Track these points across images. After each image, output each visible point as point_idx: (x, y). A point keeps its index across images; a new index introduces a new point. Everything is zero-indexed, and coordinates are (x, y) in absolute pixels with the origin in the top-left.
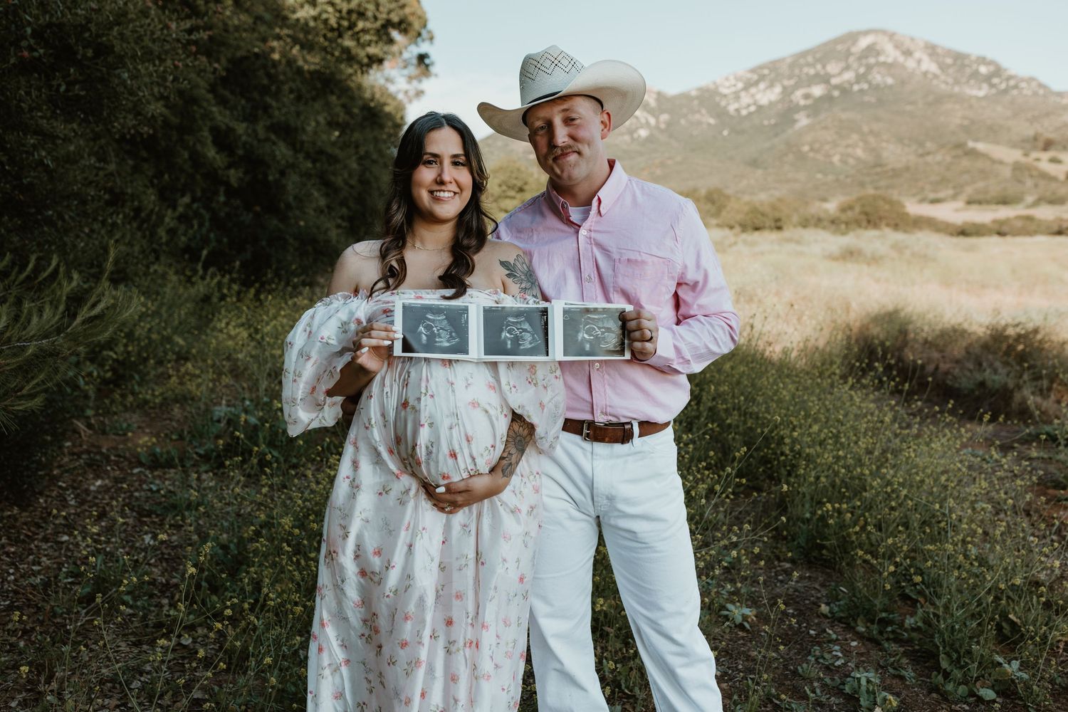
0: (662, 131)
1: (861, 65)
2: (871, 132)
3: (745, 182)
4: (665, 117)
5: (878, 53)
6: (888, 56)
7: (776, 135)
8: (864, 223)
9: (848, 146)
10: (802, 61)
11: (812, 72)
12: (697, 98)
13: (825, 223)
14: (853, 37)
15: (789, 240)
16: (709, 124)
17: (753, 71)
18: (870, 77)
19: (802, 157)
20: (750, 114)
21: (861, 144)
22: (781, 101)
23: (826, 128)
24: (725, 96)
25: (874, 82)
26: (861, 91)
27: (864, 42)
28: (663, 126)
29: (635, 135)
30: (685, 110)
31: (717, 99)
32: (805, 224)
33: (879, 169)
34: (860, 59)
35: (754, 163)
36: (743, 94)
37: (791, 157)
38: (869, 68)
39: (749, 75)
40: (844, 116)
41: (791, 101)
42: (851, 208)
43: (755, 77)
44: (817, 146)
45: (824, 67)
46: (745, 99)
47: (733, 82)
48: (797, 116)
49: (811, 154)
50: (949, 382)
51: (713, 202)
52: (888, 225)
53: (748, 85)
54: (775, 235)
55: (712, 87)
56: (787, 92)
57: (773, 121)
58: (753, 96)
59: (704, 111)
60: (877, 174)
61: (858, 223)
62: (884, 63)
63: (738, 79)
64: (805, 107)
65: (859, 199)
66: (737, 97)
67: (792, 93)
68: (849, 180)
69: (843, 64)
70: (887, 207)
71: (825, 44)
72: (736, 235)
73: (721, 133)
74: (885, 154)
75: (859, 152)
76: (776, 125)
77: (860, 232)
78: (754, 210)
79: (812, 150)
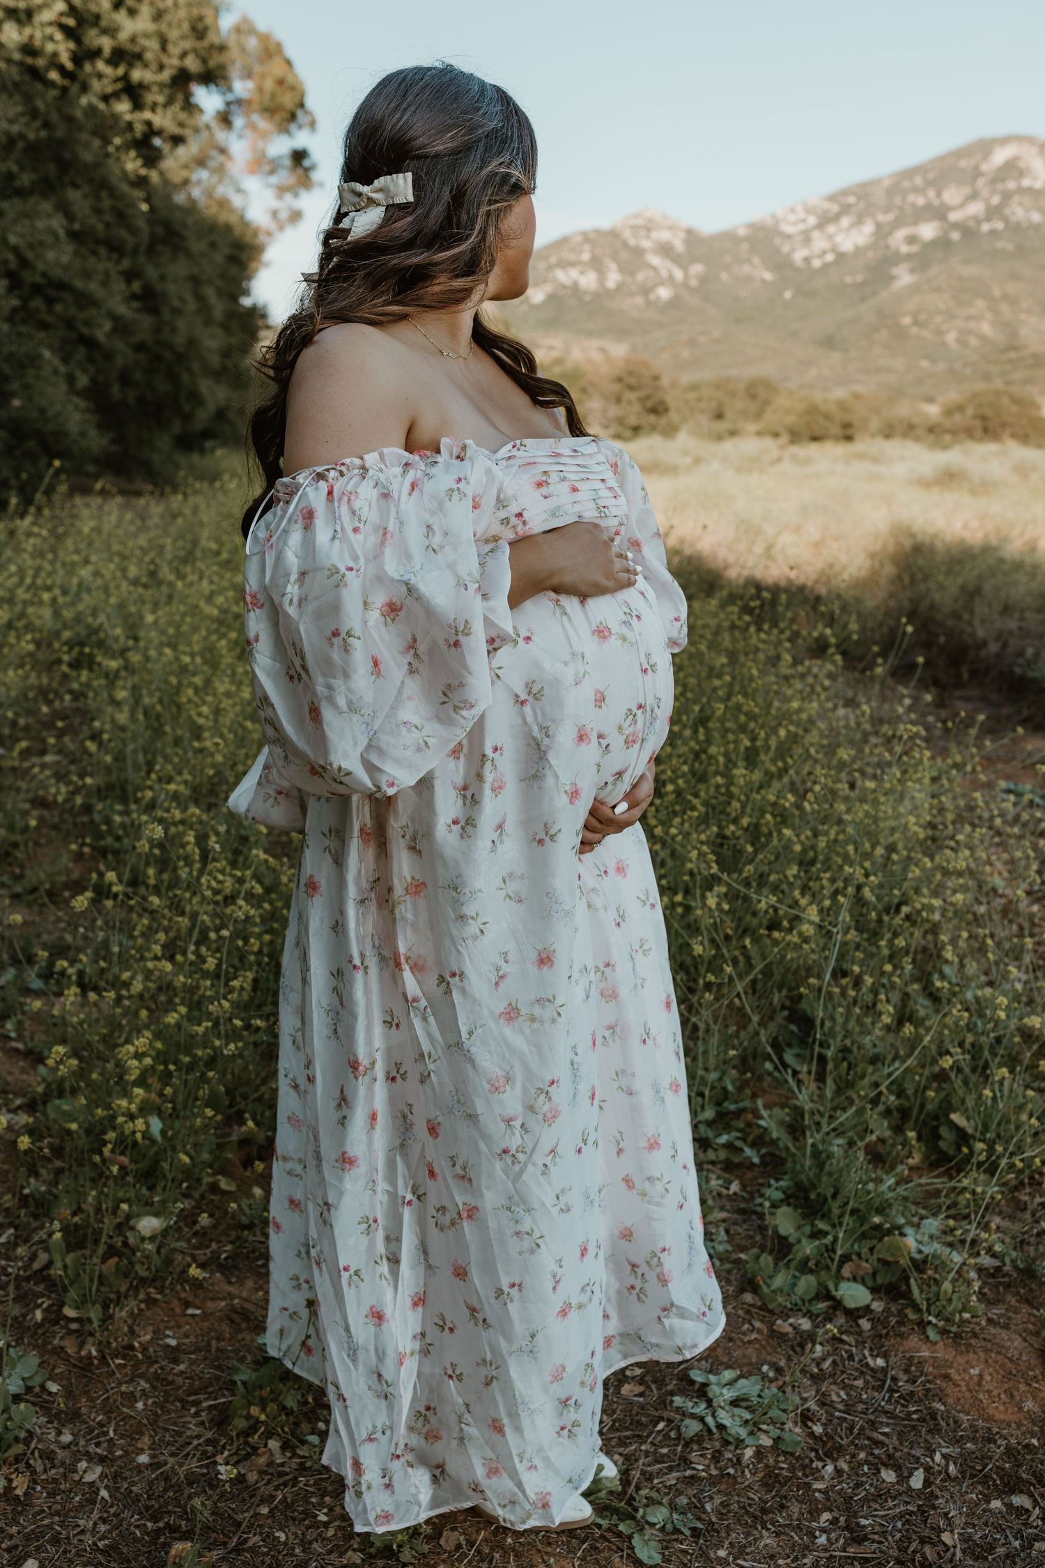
0: (692, 290)
1: (993, 192)
2: (1005, 297)
3: (814, 372)
4: (697, 269)
5: (1021, 174)
6: (1035, 179)
7: (863, 299)
8: (979, 433)
9: (969, 318)
10: (906, 184)
11: (921, 201)
12: (747, 239)
13: (920, 432)
14: (984, 147)
15: (861, 457)
16: (764, 281)
17: (832, 198)
18: (1007, 211)
19: (900, 334)
20: (826, 266)
21: (989, 315)
22: (873, 246)
23: (938, 290)
24: (789, 237)
25: (1013, 219)
26: (993, 232)
27: (1000, 156)
28: (694, 283)
29: (652, 297)
30: (727, 259)
31: (777, 241)
32: (888, 432)
33: (1013, 355)
34: (993, 181)
35: (829, 343)
36: (816, 235)
37: (884, 334)
38: (1007, 196)
39: (826, 205)
40: (967, 271)
41: (888, 247)
42: (960, 408)
43: (835, 208)
44: (923, 317)
45: (939, 194)
46: (819, 243)
47: (801, 215)
48: (895, 271)
49: (914, 331)
50: (1018, 670)
51: (753, 397)
52: (1014, 436)
53: (825, 220)
54: (840, 449)
55: (769, 222)
56: (882, 232)
57: (859, 278)
58: (830, 237)
59: (756, 260)
60: (1011, 361)
61: (969, 433)
62: (1030, 190)
63: (808, 210)
64: (909, 257)
65: (975, 396)
66: (807, 238)
67: (890, 233)
68: (968, 371)
69: (967, 190)
70: (1014, 409)
71: (942, 158)
72: (782, 447)
73: (781, 294)
74: (1024, 331)
75: (986, 328)
76: (862, 285)
77: (970, 445)
78: (813, 410)
79: (916, 323)
